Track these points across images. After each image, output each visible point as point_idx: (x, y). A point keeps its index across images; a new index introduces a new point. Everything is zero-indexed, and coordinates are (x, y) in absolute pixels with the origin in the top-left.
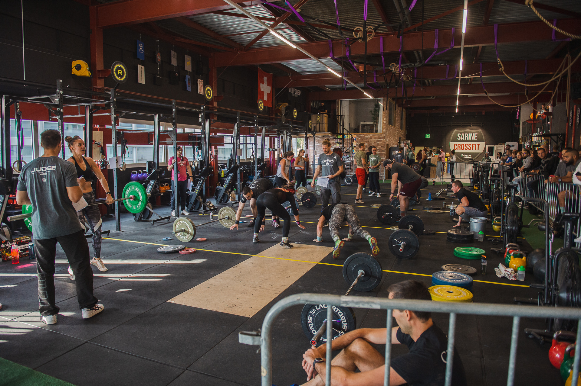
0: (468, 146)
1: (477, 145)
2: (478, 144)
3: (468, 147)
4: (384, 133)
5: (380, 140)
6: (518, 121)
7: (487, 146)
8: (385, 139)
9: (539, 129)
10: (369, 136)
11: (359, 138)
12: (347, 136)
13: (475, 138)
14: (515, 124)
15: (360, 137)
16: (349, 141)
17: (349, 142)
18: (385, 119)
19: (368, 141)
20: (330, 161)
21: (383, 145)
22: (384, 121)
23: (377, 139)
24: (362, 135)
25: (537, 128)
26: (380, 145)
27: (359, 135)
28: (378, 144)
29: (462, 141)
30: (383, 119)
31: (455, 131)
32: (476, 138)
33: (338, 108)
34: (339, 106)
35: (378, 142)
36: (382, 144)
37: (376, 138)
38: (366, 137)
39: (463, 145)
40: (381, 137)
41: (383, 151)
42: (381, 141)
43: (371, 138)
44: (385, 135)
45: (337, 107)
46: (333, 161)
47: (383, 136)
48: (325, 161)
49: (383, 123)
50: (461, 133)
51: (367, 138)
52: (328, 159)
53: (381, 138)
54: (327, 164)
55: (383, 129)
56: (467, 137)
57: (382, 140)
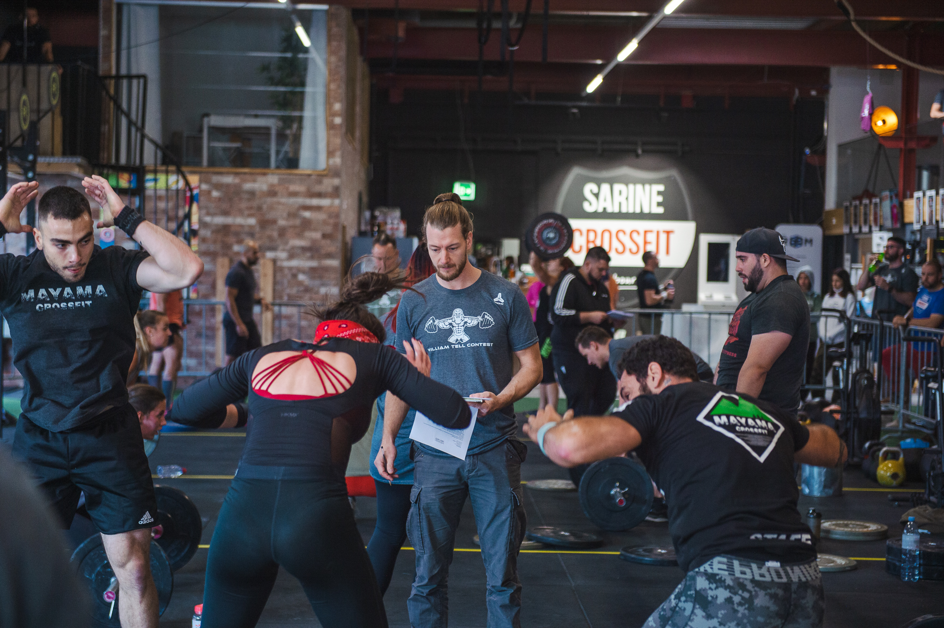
0: (626, 239)
1: (663, 237)
2: (668, 233)
3: (629, 244)
4: (334, 172)
5: (315, 202)
6: (818, 141)
7: (706, 239)
8: (337, 202)
9: (925, 175)
10: (262, 183)
11: (215, 194)
12: (156, 180)
13: (654, 204)
14: (808, 151)
15: (218, 186)
16: (162, 205)
17: (166, 212)
18: (337, 106)
19: (259, 208)
20: (473, 321)
21: (328, 229)
22: (330, 114)
23: (301, 201)
24: (228, 179)
25: (920, 169)
26: (315, 230)
27: (216, 179)
28: (306, 225)
29: (604, 215)
30: (328, 103)
31: (576, 172)
32: (659, 204)
33: (108, 38)
34: (110, 31)
35: (307, 214)
36: (325, 223)
37: (294, 194)
38: (248, 186)
39: (607, 235)
40: (318, 188)
41: (329, 256)
42: (319, 208)
43: (272, 193)
44: (336, 181)
45: (103, 33)
46: (488, 317)
47: (329, 184)
48: (443, 324)
49: (330, 126)
50: (599, 183)
51: (252, 194)
52: (458, 311)
53: (320, 195)
54: (459, 336)
55: (330, 154)
56: (622, 199)
57: (325, 202)
